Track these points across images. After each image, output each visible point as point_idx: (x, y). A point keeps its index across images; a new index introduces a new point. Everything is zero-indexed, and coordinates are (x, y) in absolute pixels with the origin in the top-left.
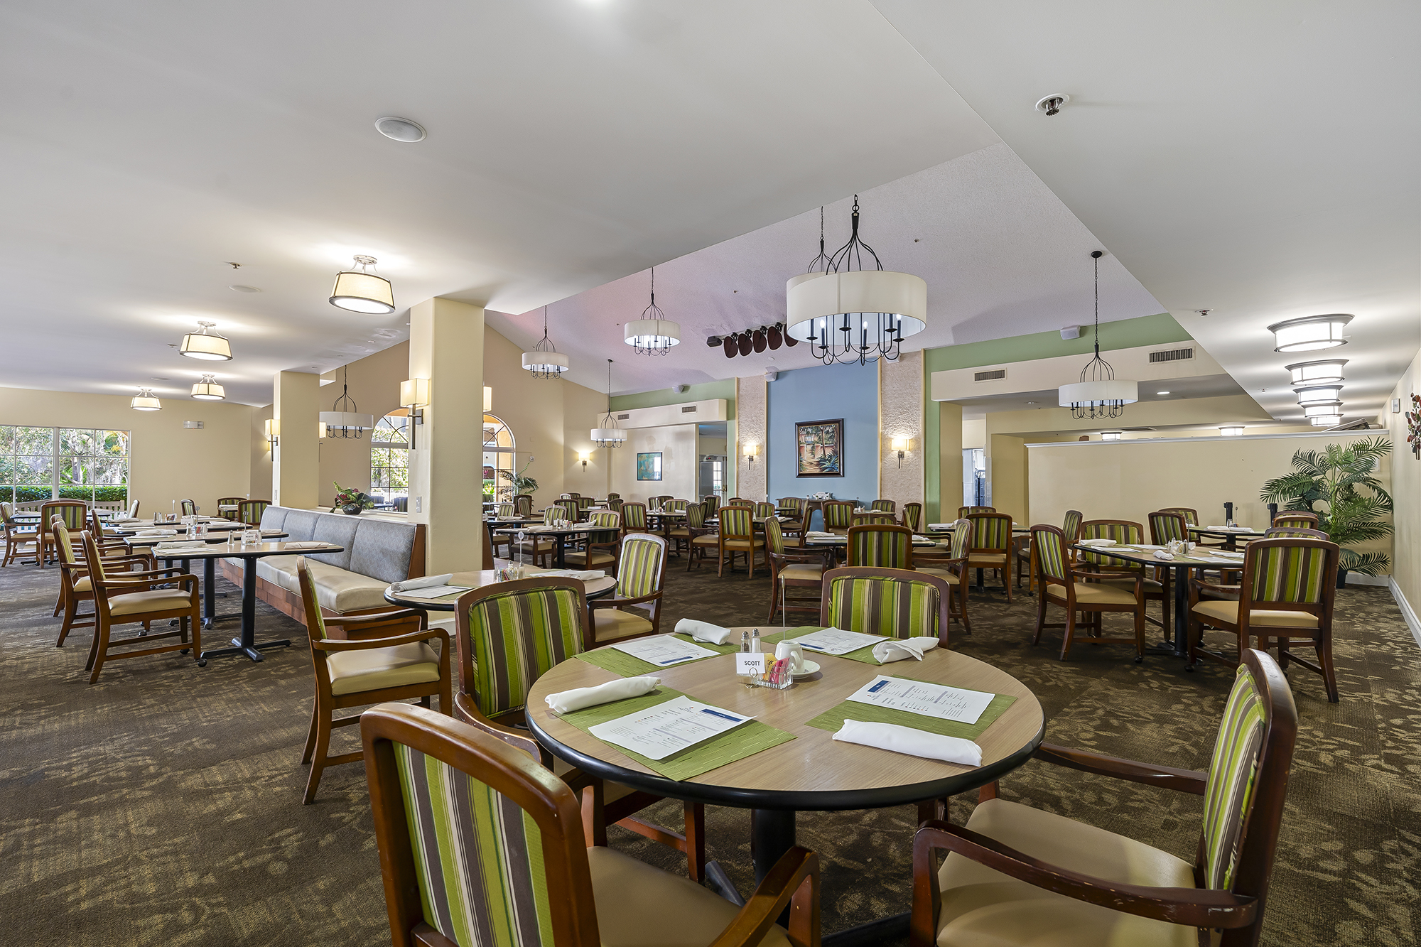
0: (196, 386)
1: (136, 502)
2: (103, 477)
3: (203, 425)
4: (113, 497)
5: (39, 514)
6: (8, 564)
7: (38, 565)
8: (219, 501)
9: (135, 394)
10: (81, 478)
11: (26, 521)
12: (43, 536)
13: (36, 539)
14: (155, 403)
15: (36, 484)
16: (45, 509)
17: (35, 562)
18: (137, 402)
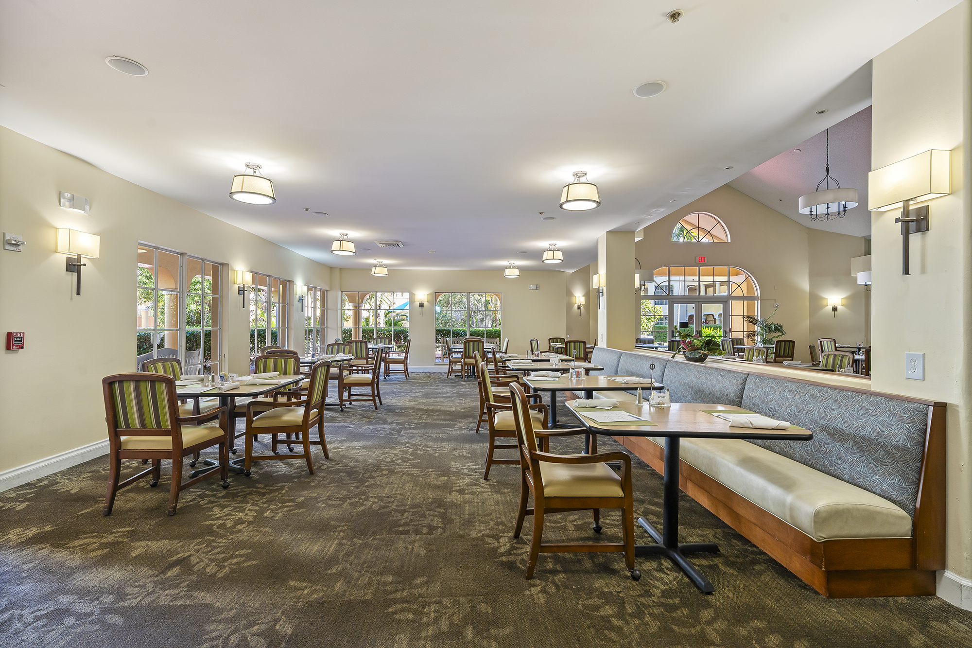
0: (545, 253)
1: (507, 339)
2: (484, 323)
3: (539, 287)
4: (494, 335)
5: (462, 346)
6: (449, 377)
7: (462, 378)
8: (549, 340)
9: (506, 268)
10: (475, 324)
11: (457, 350)
12: (464, 360)
13: (461, 362)
14: (516, 272)
15: (458, 327)
16: (465, 343)
17: (460, 376)
18: (508, 272)
